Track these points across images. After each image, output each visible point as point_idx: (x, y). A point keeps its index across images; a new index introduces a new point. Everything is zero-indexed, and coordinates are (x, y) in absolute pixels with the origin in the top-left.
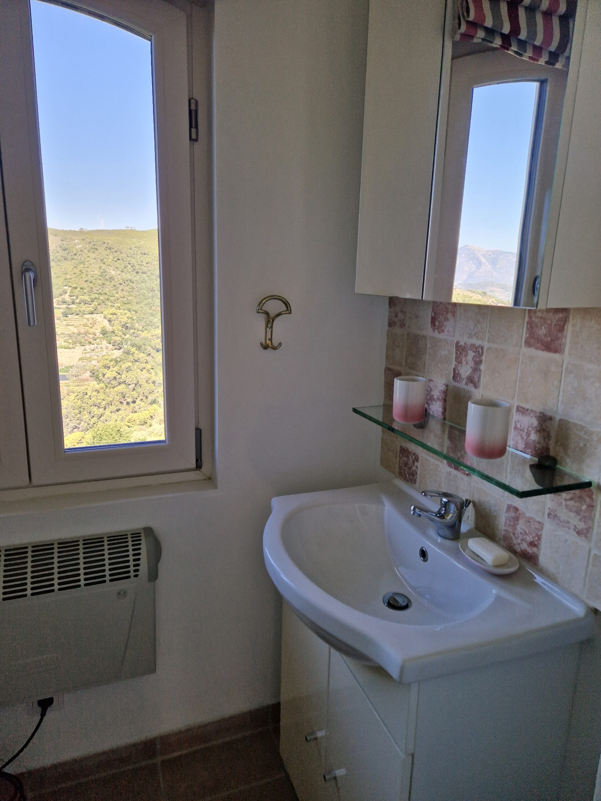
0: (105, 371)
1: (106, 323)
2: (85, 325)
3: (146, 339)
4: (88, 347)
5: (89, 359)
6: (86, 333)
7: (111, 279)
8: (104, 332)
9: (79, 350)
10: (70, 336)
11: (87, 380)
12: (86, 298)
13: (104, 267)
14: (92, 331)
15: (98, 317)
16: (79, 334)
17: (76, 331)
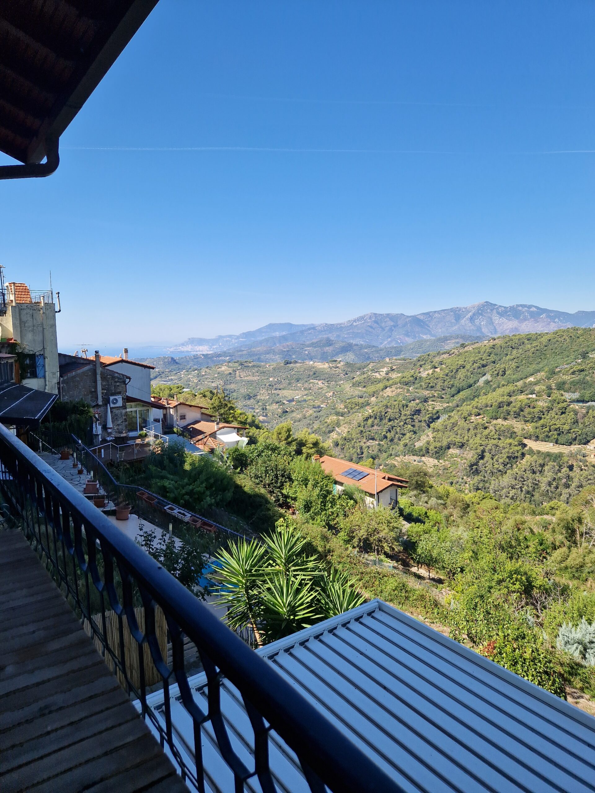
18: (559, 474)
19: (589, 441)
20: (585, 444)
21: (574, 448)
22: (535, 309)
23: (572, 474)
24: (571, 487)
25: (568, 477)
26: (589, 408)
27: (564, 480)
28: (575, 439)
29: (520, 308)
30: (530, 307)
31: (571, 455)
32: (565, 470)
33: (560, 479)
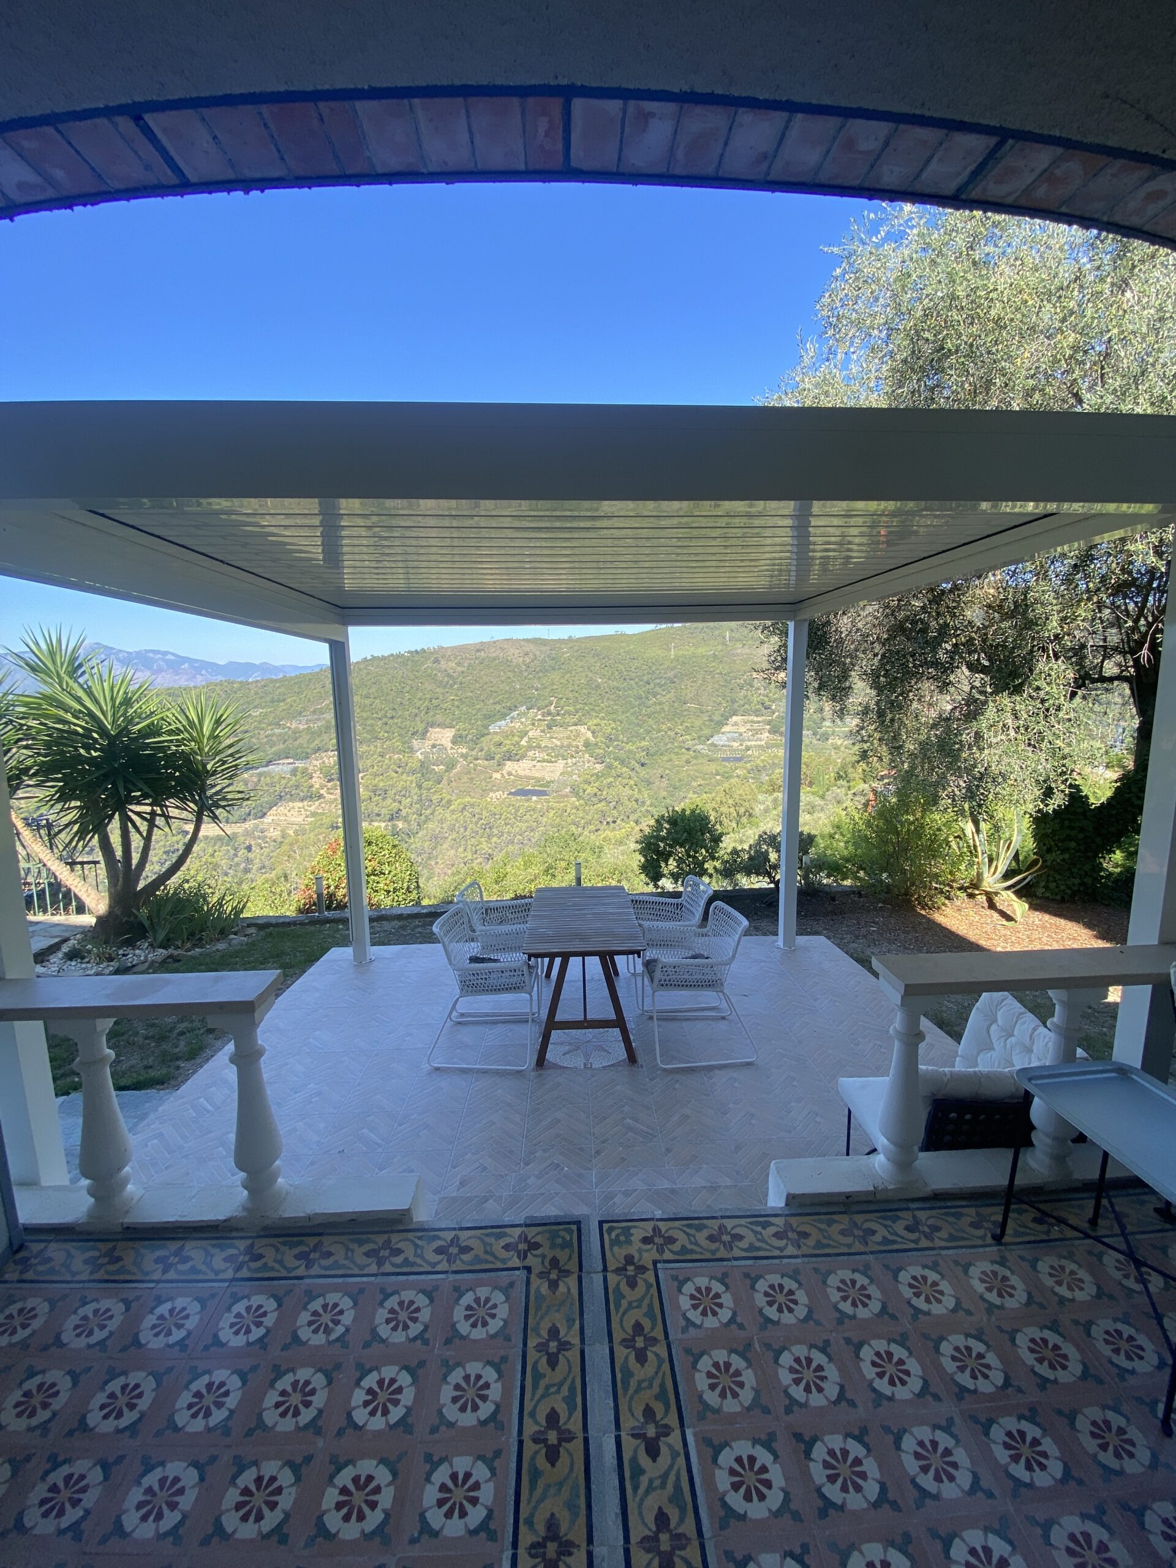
0: (586, 786)
1: (589, 734)
2: (568, 738)
3: (630, 751)
4: (569, 761)
5: (571, 774)
6: (569, 746)
7: (598, 687)
8: (587, 744)
9: (561, 763)
10: (553, 749)
11: (567, 796)
12: (571, 708)
13: (590, 675)
14: (574, 743)
15: (582, 729)
16: (562, 747)
17: (558, 743)
18: (236, 859)
19: (265, 814)
20: (261, 817)
21: (249, 824)
22: (172, 657)
23: (250, 855)
24: (253, 871)
25: (248, 861)
26: (260, 775)
27: (243, 865)
28: (249, 814)
29: (151, 655)
30: (166, 653)
31: (247, 833)
32: (242, 852)
33: (238, 865)
